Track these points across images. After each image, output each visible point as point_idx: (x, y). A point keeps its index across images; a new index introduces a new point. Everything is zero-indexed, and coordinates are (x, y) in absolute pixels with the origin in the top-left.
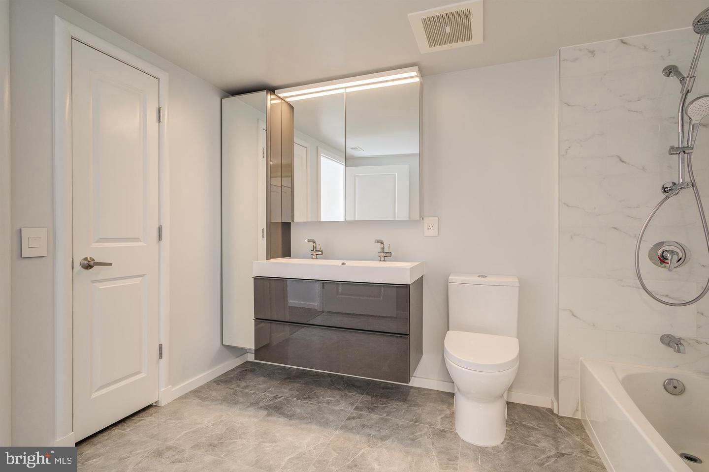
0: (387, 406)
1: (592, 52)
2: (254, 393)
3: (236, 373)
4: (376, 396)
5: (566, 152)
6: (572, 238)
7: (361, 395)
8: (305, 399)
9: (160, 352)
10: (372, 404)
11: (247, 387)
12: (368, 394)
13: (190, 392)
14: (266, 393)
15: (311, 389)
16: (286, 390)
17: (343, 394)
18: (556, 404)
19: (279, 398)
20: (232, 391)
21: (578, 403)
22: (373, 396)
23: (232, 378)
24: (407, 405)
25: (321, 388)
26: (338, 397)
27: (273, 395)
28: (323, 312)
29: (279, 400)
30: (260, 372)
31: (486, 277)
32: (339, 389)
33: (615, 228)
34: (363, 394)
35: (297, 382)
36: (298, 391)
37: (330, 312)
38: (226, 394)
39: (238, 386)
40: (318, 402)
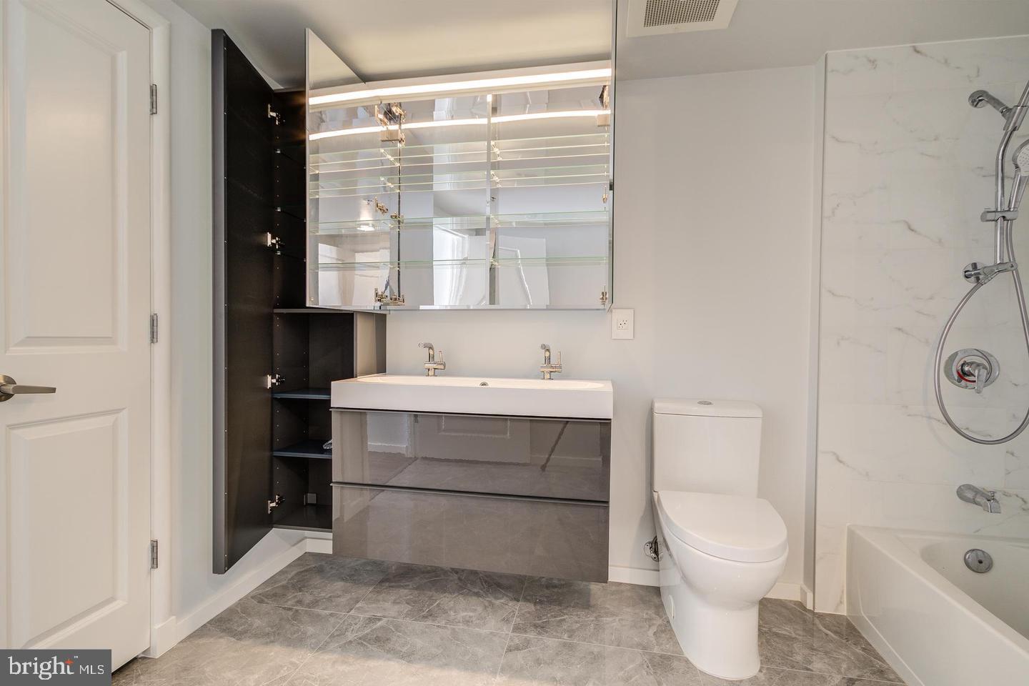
0: (564, 620)
1: (873, 62)
2: (331, 615)
3: (290, 576)
4: (541, 602)
5: (833, 212)
6: (838, 343)
7: (515, 602)
8: (425, 617)
9: (152, 555)
10: (540, 618)
11: (315, 603)
12: (526, 600)
13: (209, 622)
14: (353, 612)
15: (430, 597)
16: (387, 605)
17: (487, 604)
18: (810, 595)
19: (379, 620)
20: (290, 613)
21: (843, 592)
22: (535, 604)
23: (284, 587)
24: (595, 615)
25: (446, 594)
26: (480, 609)
27: (367, 615)
28: (416, 459)
29: (379, 624)
30: (334, 571)
31: (710, 403)
32: (477, 594)
33: (899, 329)
34: (518, 601)
35: (404, 587)
36: (408, 604)
37: (425, 458)
38: (280, 620)
39: (300, 602)
40: (449, 622)
